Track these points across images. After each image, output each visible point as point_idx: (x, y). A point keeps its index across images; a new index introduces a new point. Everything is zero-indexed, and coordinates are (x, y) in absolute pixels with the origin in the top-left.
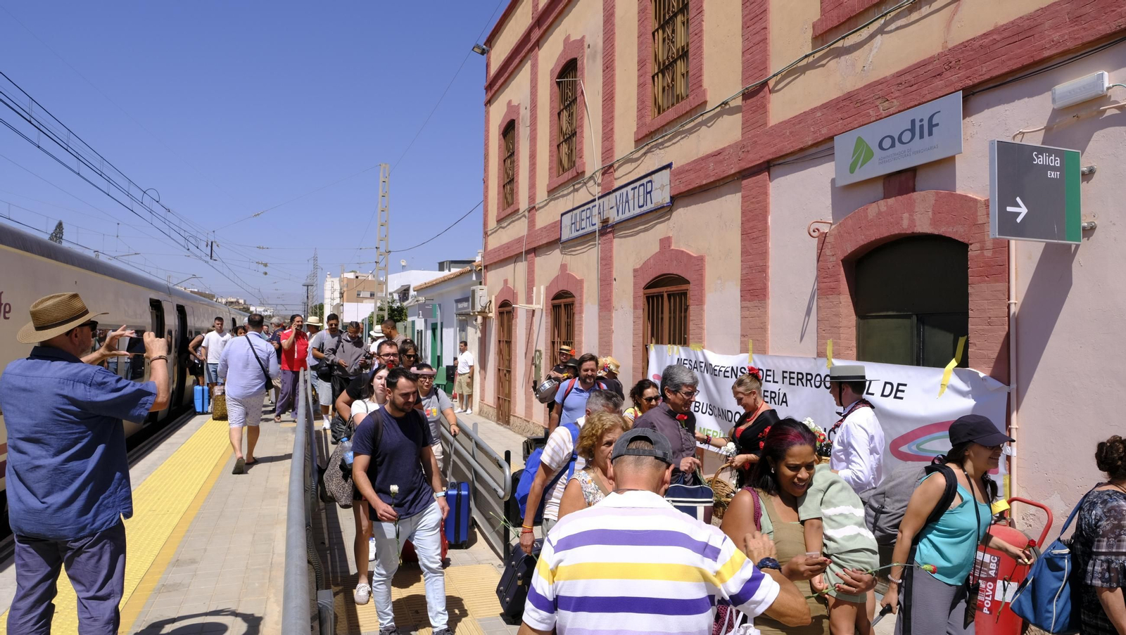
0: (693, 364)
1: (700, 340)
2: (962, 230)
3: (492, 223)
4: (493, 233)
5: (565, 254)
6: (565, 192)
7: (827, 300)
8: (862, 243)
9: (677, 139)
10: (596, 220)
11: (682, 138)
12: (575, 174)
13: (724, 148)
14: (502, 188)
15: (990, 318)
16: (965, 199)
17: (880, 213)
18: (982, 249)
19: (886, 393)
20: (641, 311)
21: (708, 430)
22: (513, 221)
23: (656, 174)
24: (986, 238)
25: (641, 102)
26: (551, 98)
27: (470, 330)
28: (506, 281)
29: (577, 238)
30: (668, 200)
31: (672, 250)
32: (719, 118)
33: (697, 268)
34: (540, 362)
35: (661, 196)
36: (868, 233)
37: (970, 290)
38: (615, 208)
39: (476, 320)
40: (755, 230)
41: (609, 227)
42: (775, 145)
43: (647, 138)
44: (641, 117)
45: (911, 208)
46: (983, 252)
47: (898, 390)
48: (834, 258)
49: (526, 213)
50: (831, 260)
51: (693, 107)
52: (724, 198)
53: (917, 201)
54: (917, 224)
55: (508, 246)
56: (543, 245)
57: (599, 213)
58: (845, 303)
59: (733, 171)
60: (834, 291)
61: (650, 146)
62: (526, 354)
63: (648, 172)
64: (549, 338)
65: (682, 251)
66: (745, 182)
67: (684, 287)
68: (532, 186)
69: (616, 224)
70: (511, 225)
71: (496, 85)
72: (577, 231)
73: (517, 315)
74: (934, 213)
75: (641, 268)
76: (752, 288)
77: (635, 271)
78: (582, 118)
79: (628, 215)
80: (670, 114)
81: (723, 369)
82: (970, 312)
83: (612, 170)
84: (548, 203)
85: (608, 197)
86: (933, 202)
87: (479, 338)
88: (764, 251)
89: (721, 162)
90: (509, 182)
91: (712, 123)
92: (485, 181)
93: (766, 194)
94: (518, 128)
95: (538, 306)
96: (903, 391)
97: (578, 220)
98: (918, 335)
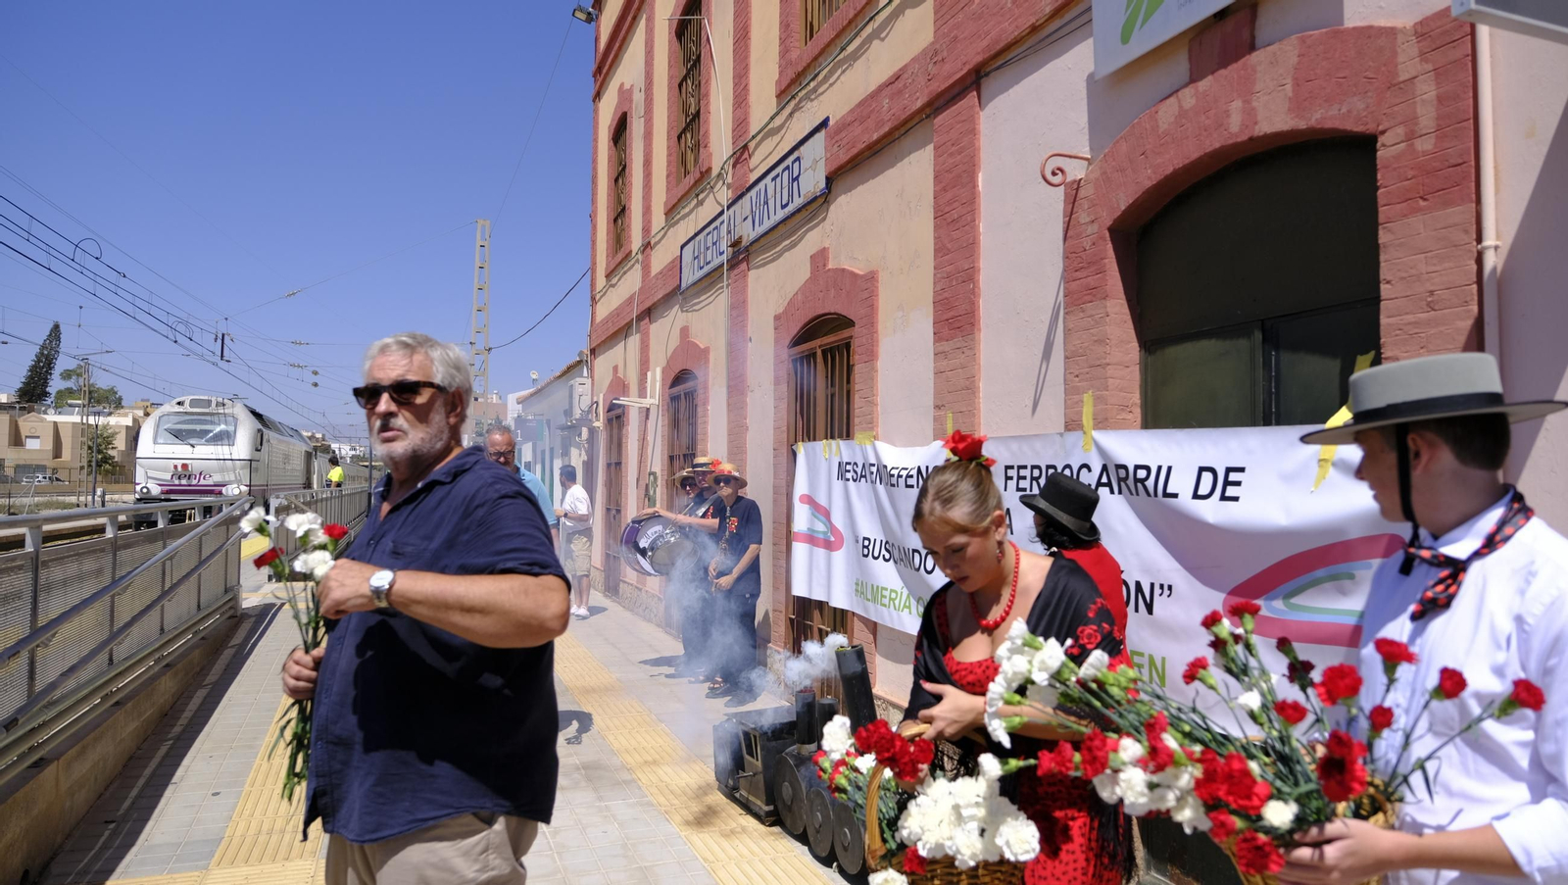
0: (859, 470)
1: (871, 425)
2: (1361, 105)
3: (601, 281)
4: (601, 297)
5: (687, 311)
6: (687, 210)
7: (1082, 315)
8: (1148, 184)
9: (836, 75)
10: (724, 246)
11: (844, 72)
12: (698, 175)
13: (906, 66)
14: (612, 225)
15: (1432, 293)
16: (1368, 33)
17: (1182, 114)
18: (1410, 137)
19: (1204, 490)
20: (784, 387)
21: (883, 588)
22: (625, 273)
23: (806, 145)
24: (1419, 110)
25: (785, 26)
26: (669, 62)
27: (574, 452)
28: (615, 369)
29: (700, 280)
30: (822, 184)
31: (829, 270)
32: (898, 17)
33: (866, 295)
34: (655, 491)
35: (813, 181)
36: (1159, 161)
37: (1383, 237)
38: (750, 219)
39: (580, 435)
40: (956, 204)
41: (741, 253)
42: (987, 34)
43: (793, 87)
44: (784, 52)
45: (1246, 91)
46: (1412, 144)
47: (1227, 483)
48: (1095, 228)
49: (640, 256)
50: (1089, 232)
51: (858, 9)
52: (906, 160)
53: (1259, 68)
54: (1259, 118)
55: (617, 313)
56: (659, 300)
57: (729, 232)
58: (1117, 312)
59: (919, 104)
60: (1095, 293)
61: (797, 99)
62: (638, 480)
63: (794, 144)
64: (666, 452)
65: (843, 270)
66: (939, 120)
67: (845, 334)
68: (647, 210)
69: (751, 244)
70: (622, 280)
71: (605, 66)
72: (701, 268)
73: (628, 420)
74: (1297, 84)
75: (786, 311)
76: (951, 314)
77: (777, 318)
78: (707, 81)
79: (767, 224)
80: (825, 33)
81: (904, 473)
82: (1383, 287)
83: (746, 155)
84: (666, 233)
85: (740, 202)
86: (1295, 60)
87: (584, 462)
88: (971, 241)
89: (900, 92)
90: (620, 214)
91: (887, 31)
92: (593, 217)
93: (973, 132)
94: (631, 123)
95: (652, 401)
96: (1238, 484)
97: (702, 250)
98: (1267, 364)
